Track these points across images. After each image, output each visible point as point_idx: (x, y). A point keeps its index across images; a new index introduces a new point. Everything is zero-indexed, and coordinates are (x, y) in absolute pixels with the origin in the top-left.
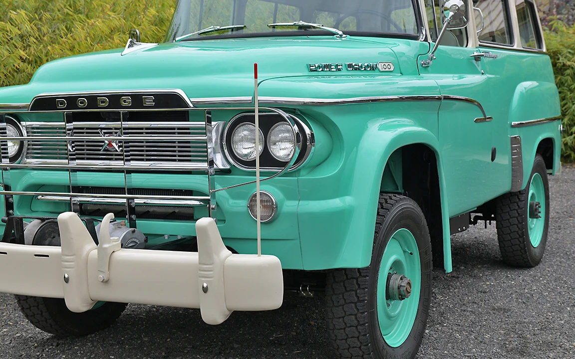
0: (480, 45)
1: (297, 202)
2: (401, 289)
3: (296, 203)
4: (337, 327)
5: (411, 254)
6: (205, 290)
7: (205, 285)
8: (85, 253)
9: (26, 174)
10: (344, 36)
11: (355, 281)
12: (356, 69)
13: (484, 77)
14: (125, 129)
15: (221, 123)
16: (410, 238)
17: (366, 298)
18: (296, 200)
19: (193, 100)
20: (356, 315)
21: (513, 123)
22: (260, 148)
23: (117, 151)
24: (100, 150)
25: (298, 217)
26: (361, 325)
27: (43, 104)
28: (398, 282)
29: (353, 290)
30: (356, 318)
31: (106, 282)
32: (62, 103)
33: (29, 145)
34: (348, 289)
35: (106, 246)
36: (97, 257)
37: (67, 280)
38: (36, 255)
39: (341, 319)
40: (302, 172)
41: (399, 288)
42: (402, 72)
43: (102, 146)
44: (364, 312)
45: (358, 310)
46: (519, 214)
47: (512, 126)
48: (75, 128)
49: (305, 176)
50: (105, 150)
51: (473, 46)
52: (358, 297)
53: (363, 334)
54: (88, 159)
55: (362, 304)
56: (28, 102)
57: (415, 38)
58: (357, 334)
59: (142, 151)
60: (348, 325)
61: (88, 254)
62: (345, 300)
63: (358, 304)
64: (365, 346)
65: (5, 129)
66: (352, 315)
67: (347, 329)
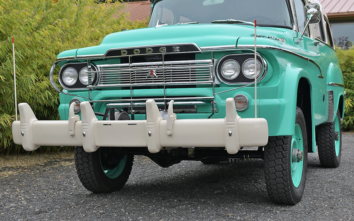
0: (316, 39)
1: (259, 99)
2: (299, 156)
4: (271, 172)
5: (300, 139)
6: (230, 135)
7: (230, 132)
8: (158, 122)
13: (319, 55)
15: (216, 60)
16: (299, 130)
17: (287, 156)
19: (201, 48)
21: (330, 83)
22: (238, 73)
23: (156, 77)
24: (145, 77)
26: (285, 170)
28: (297, 152)
30: (282, 167)
31: (171, 135)
32: (124, 52)
34: (277, 151)
35: (171, 116)
36: (166, 122)
37: (150, 135)
38: (129, 124)
39: (273, 168)
41: (297, 155)
43: (147, 75)
44: (286, 163)
46: (330, 136)
47: (329, 85)
49: (262, 86)
50: (148, 77)
51: (312, 38)
52: (283, 155)
53: (285, 175)
54: (137, 83)
55: (285, 159)
56: (104, 53)
57: (291, 29)
58: (282, 175)
59: (170, 77)
60: (277, 171)
61: (160, 122)
62: (276, 157)
63: (283, 159)
66: (280, 165)
67: (277, 173)
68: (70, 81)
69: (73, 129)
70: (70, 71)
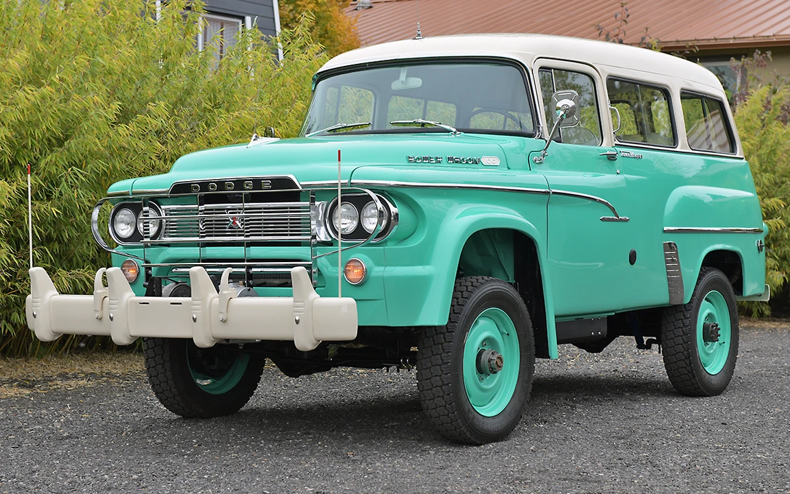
0: (616, 144)
1: (384, 268)
2: (492, 363)
3: (382, 269)
4: (426, 388)
5: (508, 334)
6: (297, 322)
7: (297, 319)
8: (209, 300)
9: (163, 250)
10: (458, 133)
11: (440, 346)
12: (457, 162)
13: (621, 177)
14: (246, 209)
15: (325, 203)
16: (507, 321)
17: (450, 361)
18: (382, 266)
19: (302, 183)
20: (440, 376)
21: (665, 228)
22: (355, 223)
23: (239, 228)
24: (225, 228)
25: (383, 280)
26: (445, 385)
27: (181, 190)
28: (489, 356)
29: (438, 354)
30: (441, 379)
31: (224, 321)
32: (196, 188)
33: (167, 225)
34: (434, 353)
35: (225, 292)
36: (218, 303)
37: (195, 320)
38: (172, 304)
39: (428, 381)
40: (388, 243)
41: (489, 362)
42: (510, 167)
43: (227, 224)
44: (447, 374)
45: (442, 371)
47: (665, 231)
48: (205, 210)
49: (390, 246)
50: (230, 228)
51: (607, 145)
52: (442, 360)
53: (446, 393)
54: (216, 236)
55: (445, 366)
56: (168, 188)
57: (530, 136)
58: (441, 394)
59: (260, 227)
60: (434, 386)
61: (211, 301)
63: (443, 366)
64: (449, 404)
65: (148, 212)
66: (437, 376)
67: (434, 389)
68: (125, 230)
69: (99, 308)
70: (126, 214)
